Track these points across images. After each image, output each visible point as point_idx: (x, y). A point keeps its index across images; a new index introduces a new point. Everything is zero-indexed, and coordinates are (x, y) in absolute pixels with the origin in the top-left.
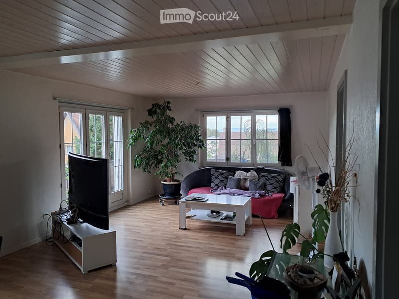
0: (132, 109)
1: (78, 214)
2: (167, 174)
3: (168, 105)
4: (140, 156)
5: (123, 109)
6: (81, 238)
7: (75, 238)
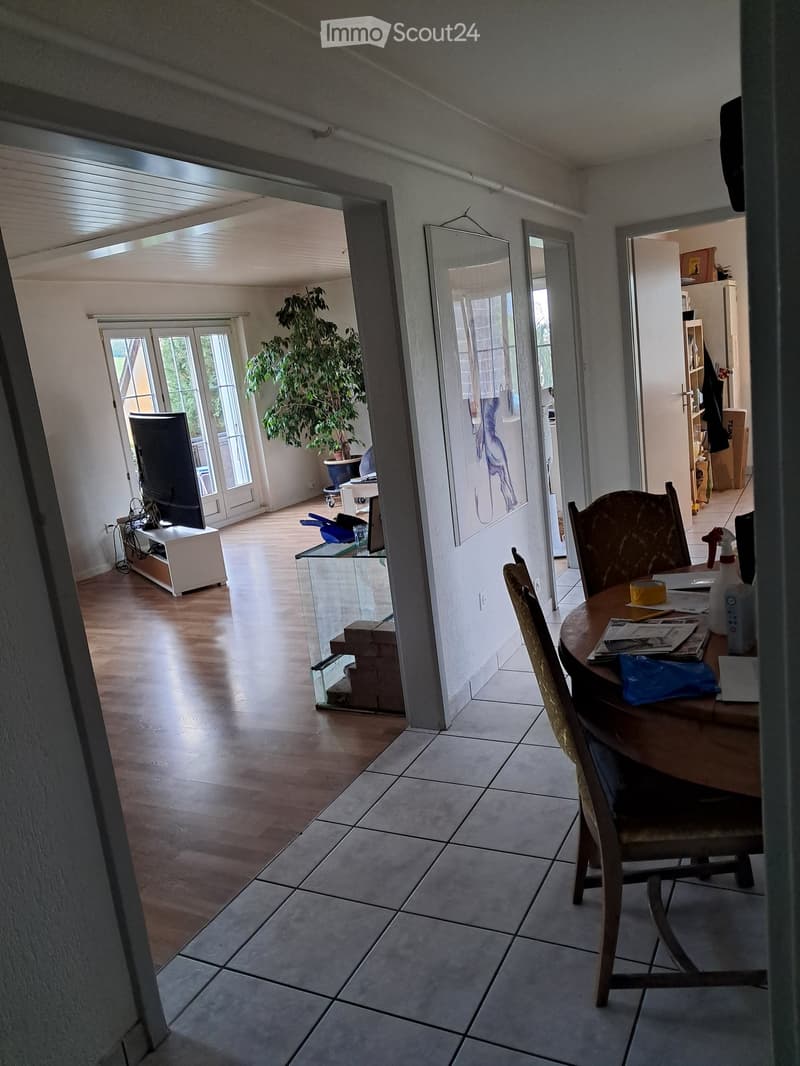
0: (246, 315)
1: (158, 514)
2: (332, 443)
3: (318, 296)
4: (273, 412)
5: (229, 319)
6: (163, 543)
7: (158, 549)
